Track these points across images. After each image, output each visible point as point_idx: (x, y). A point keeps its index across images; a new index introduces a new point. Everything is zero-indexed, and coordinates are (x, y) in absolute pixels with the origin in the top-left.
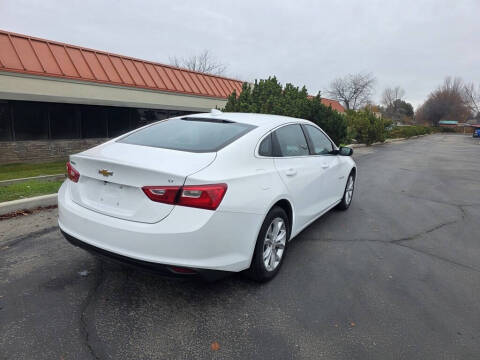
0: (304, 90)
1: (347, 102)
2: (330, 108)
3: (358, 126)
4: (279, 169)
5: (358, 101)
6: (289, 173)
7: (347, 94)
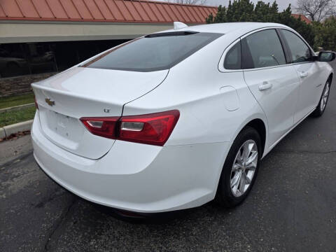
0: (275, 5)
1: (312, 15)
2: (299, 19)
3: (324, 35)
4: (251, 83)
5: (323, 14)
6: (262, 87)
7: (312, 8)
